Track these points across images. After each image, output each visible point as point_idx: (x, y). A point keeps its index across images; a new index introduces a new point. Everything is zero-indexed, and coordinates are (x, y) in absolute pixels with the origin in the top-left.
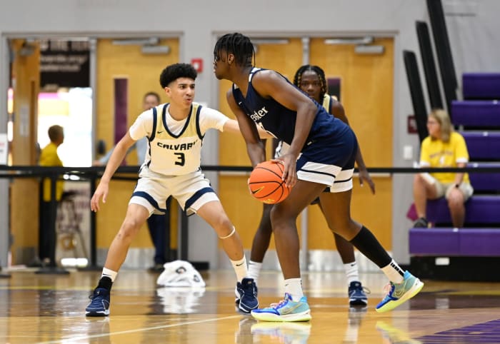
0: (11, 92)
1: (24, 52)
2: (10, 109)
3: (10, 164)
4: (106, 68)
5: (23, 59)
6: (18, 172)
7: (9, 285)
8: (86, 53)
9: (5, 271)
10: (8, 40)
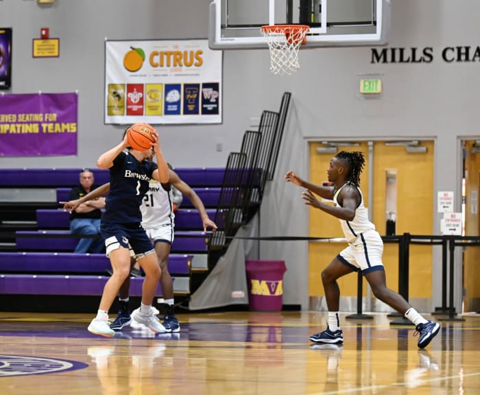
0: (464, 181)
1: (474, 150)
2: (464, 194)
3: (463, 235)
5: (473, 156)
6: (470, 241)
7: (463, 327)
9: (459, 316)
10: (462, 141)
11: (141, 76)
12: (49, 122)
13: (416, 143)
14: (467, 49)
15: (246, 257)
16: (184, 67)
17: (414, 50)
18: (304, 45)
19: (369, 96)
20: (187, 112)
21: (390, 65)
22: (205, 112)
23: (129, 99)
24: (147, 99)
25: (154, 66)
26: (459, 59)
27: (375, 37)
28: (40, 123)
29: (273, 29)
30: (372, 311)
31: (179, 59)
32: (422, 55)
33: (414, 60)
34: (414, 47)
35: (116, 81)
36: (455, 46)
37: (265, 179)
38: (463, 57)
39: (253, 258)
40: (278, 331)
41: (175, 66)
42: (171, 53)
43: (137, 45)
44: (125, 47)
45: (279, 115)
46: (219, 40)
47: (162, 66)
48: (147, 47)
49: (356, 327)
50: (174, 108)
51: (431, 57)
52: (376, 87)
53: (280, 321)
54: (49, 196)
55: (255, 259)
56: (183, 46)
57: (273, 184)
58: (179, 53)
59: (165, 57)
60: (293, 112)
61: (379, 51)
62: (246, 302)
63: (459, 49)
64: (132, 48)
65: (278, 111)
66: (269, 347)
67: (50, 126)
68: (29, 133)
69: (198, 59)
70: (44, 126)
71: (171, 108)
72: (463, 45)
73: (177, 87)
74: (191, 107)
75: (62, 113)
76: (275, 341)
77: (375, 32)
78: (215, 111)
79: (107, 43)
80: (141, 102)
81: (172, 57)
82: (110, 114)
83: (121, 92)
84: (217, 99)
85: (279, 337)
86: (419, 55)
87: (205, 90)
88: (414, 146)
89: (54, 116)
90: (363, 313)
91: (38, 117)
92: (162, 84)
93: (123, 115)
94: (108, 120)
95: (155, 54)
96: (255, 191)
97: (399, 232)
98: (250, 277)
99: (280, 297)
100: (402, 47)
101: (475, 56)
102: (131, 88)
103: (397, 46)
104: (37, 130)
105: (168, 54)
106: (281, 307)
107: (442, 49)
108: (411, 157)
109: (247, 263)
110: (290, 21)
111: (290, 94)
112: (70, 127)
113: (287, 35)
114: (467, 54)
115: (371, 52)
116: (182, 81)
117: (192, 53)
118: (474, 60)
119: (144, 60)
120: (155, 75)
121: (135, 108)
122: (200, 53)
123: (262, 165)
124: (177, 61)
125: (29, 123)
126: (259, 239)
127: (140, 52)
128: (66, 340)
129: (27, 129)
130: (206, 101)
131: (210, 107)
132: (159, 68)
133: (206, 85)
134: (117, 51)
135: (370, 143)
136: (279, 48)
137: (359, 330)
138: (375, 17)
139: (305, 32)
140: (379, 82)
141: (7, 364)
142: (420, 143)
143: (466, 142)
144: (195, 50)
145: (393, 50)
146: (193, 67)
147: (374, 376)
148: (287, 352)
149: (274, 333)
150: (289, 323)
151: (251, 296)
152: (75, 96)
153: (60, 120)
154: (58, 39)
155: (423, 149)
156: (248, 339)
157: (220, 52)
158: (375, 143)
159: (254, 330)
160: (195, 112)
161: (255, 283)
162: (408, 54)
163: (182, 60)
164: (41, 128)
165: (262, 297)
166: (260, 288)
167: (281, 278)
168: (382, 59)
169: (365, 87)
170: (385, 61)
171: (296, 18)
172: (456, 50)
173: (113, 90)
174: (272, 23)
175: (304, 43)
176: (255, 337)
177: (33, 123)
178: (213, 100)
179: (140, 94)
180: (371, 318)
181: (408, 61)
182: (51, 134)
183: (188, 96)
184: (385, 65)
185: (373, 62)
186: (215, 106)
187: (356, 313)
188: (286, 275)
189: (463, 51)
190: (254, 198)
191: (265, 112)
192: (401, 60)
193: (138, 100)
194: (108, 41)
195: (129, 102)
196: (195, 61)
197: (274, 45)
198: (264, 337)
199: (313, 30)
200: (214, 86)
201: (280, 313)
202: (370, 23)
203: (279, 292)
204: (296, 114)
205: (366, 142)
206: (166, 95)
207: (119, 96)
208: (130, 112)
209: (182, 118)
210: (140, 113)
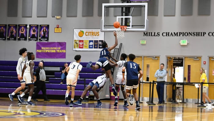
1: (170, 59)
4: (186, 63)
5: (170, 61)
8: (182, 60)
9: (165, 102)
10: (167, 57)
11: (83, 38)
12: (58, 50)
13: (155, 57)
14: (169, 33)
15: (110, 86)
16: (94, 36)
17: (155, 33)
18: (125, 31)
19: (143, 45)
20: (95, 48)
21: (148, 37)
22: (99, 48)
23: (79, 44)
24: (84, 44)
25: (86, 35)
26: (166, 35)
27: (144, 30)
28: (56, 50)
30: (143, 101)
31: (93, 34)
32: (157, 34)
33: (155, 36)
34: (155, 32)
35: (76, 39)
36: (165, 32)
38: (168, 35)
42: (91, 32)
43: (82, 30)
44: (79, 30)
45: (119, 49)
46: (103, 29)
48: (85, 30)
50: (91, 47)
51: (159, 35)
52: (145, 42)
54: (58, 69)
56: (94, 30)
58: (93, 32)
59: (89, 33)
61: (146, 33)
62: (109, 98)
63: (167, 33)
65: (119, 48)
66: (115, 110)
67: (59, 51)
68: (53, 52)
69: (98, 34)
70: (57, 50)
71: (90, 47)
72: (168, 32)
73: (92, 41)
74: (96, 47)
75: (62, 47)
77: (144, 28)
79: (74, 29)
81: (91, 33)
82: (75, 48)
83: (77, 42)
85: (118, 107)
86: (156, 34)
88: (154, 58)
89: (60, 48)
91: (55, 48)
92: (88, 40)
93: (78, 48)
94: (74, 49)
95: (87, 32)
96: (112, 69)
100: (152, 32)
101: (171, 35)
102: (80, 41)
104: (55, 52)
105: (90, 32)
107: (162, 33)
108: (153, 61)
110: (122, 25)
111: (122, 44)
112: (64, 51)
113: (121, 28)
114: (169, 34)
115: (143, 33)
116: (94, 40)
117: (96, 32)
118: (170, 36)
119: (84, 34)
120: (87, 38)
121: (81, 46)
122: (99, 32)
124: (92, 35)
125: (53, 50)
127: (83, 32)
128: (62, 107)
129: (53, 51)
130: (100, 45)
133: (100, 41)
134: (77, 31)
135: (143, 57)
138: (144, 24)
140: (145, 41)
141: (45, 114)
142: (156, 57)
143: (168, 57)
144: (97, 32)
145: (149, 33)
147: (143, 118)
148: (120, 112)
150: (120, 104)
151: (111, 96)
152: (65, 43)
153: (61, 49)
154: (61, 28)
155: (157, 59)
156: (110, 108)
157: (104, 32)
158: (144, 57)
159: (112, 105)
160: (97, 48)
161: (112, 93)
162: (153, 34)
163: (94, 34)
164: (56, 51)
167: (119, 92)
168: (146, 35)
169: (142, 42)
170: (147, 36)
171: (124, 24)
172: (166, 33)
173: (75, 42)
177: (54, 50)
179: (83, 43)
180: (142, 103)
181: (153, 36)
182: (59, 53)
183: (95, 44)
185: (144, 36)
189: (168, 33)
192: (151, 35)
195: (80, 45)
196: (97, 34)
199: (128, 27)
202: (143, 26)
203: (118, 95)
204: (124, 49)
205: (142, 57)
206: (89, 43)
207: (77, 43)
208: (80, 48)
209: (93, 49)
210: (82, 48)
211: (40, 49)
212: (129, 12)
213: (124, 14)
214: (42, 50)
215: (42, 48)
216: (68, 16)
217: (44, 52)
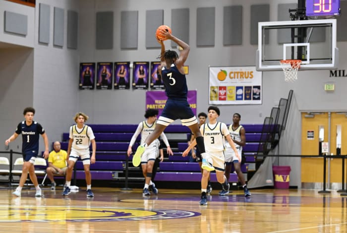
11: (225, 83)
15: (273, 164)
16: (245, 79)
18: (300, 69)
19: (329, 92)
20: (246, 99)
21: (338, 78)
22: (254, 99)
23: (220, 93)
24: (228, 93)
25: (231, 78)
27: (332, 65)
29: (285, 62)
30: (330, 189)
31: (242, 75)
35: (214, 85)
37: (282, 129)
39: (276, 165)
40: (287, 198)
41: (241, 78)
43: (223, 69)
44: (218, 70)
45: (288, 100)
46: (261, 67)
47: (235, 78)
48: (228, 70)
49: (323, 196)
50: (240, 97)
52: (332, 88)
53: (288, 193)
54: (184, 137)
55: (277, 165)
56: (244, 69)
57: (285, 131)
58: (243, 73)
59: (236, 74)
60: (294, 100)
61: (333, 71)
62: (272, 185)
64: (221, 70)
65: (287, 98)
66: (283, 206)
69: (251, 75)
73: (241, 88)
74: (248, 97)
75: (190, 99)
76: (286, 203)
77: (331, 63)
78: (259, 99)
79: (210, 68)
80: (225, 94)
81: (239, 74)
82: (211, 100)
83: (216, 90)
84: (260, 93)
85: (288, 201)
87: (254, 89)
90: (326, 190)
92: (234, 86)
93: (217, 100)
94: (210, 102)
95: (232, 73)
96: (277, 134)
97: (342, 153)
98: (274, 173)
99: (288, 183)
100: (344, 69)
102: (221, 88)
103: (342, 69)
105: (238, 73)
106: (288, 187)
109: (273, 167)
110: (293, 58)
111: (293, 91)
112: (193, 106)
113: (292, 65)
115: (329, 72)
116: (244, 85)
117: (248, 72)
119: (226, 75)
120: (232, 83)
121: (223, 97)
122: (252, 72)
123: (280, 123)
124: (241, 76)
126: (278, 156)
127: (225, 72)
128: (191, 202)
130: (254, 94)
131: (256, 97)
132: (233, 79)
133: (255, 87)
134: (214, 72)
135: (329, 113)
136: (288, 70)
137: (324, 198)
138: (331, 56)
139: (300, 63)
140: (333, 86)
144: (250, 71)
145: (340, 71)
146: (249, 79)
147: (331, 219)
148: (292, 208)
149: (286, 199)
150: (292, 194)
151: (275, 182)
152: (195, 92)
154: (188, 66)
156: (274, 202)
157: (261, 72)
158: (331, 113)
159: (277, 198)
160: (250, 99)
161: (277, 176)
163: (244, 76)
165: (280, 182)
166: (279, 178)
167: (288, 174)
168: (334, 75)
169: (326, 87)
170: (336, 76)
171: (296, 57)
173: (212, 89)
174: (285, 59)
175: (299, 68)
176: (277, 201)
178: (258, 94)
179: (225, 91)
180: (329, 192)
183: (247, 92)
184: (336, 78)
185: (330, 76)
186: (258, 96)
187: (323, 190)
188: (291, 173)
190: (276, 138)
191: (281, 99)
192: (343, 75)
193: (224, 94)
194: (211, 67)
195: (220, 95)
196: (250, 76)
197: (286, 69)
198: (281, 201)
199: (303, 62)
200: (258, 87)
201: (288, 190)
202: (329, 59)
203: (288, 180)
204: (296, 100)
205: (327, 113)
206: (236, 91)
207: (215, 92)
208: (220, 99)
209: (244, 102)
210: (225, 99)
211: (153, 103)
212: (305, 35)
213: (296, 39)
214: (156, 105)
215: (156, 101)
216: (198, 46)
217: (159, 107)
